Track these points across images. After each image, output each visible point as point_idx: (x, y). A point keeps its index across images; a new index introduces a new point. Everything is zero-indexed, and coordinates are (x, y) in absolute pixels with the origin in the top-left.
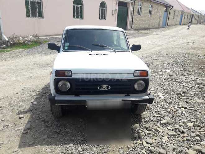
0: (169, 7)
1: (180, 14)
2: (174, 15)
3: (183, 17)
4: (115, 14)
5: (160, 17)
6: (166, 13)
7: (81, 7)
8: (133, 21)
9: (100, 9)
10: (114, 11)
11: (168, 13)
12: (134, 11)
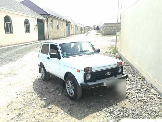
0: (69, 22)
1: (75, 27)
2: (72, 28)
3: (77, 29)
4: (36, 28)
5: (65, 29)
6: (67, 27)
7: (10, 24)
8: (49, 33)
9: (25, 25)
10: (35, 26)
11: (68, 27)
12: (48, 26)
